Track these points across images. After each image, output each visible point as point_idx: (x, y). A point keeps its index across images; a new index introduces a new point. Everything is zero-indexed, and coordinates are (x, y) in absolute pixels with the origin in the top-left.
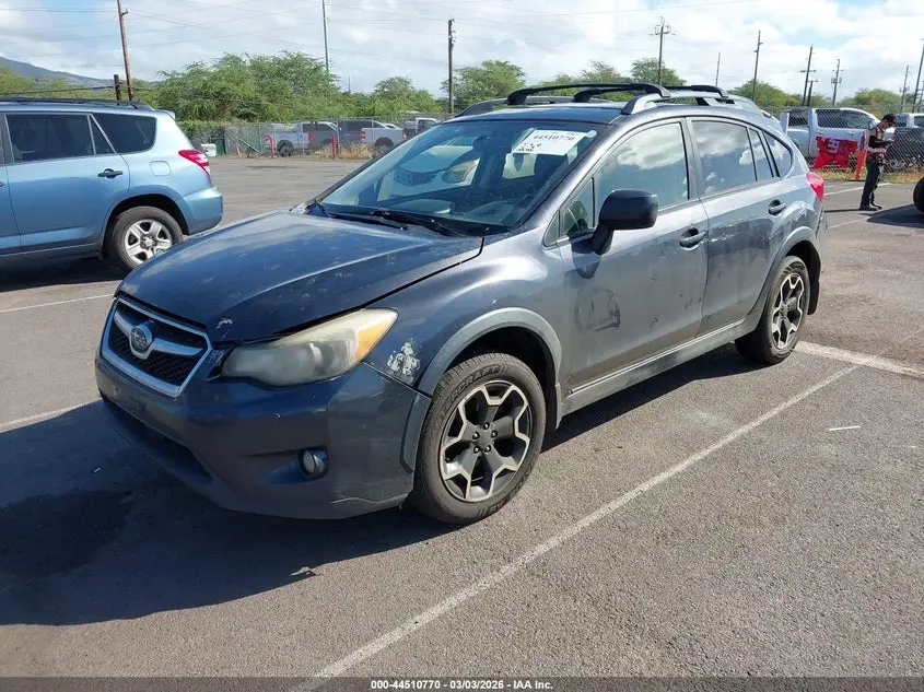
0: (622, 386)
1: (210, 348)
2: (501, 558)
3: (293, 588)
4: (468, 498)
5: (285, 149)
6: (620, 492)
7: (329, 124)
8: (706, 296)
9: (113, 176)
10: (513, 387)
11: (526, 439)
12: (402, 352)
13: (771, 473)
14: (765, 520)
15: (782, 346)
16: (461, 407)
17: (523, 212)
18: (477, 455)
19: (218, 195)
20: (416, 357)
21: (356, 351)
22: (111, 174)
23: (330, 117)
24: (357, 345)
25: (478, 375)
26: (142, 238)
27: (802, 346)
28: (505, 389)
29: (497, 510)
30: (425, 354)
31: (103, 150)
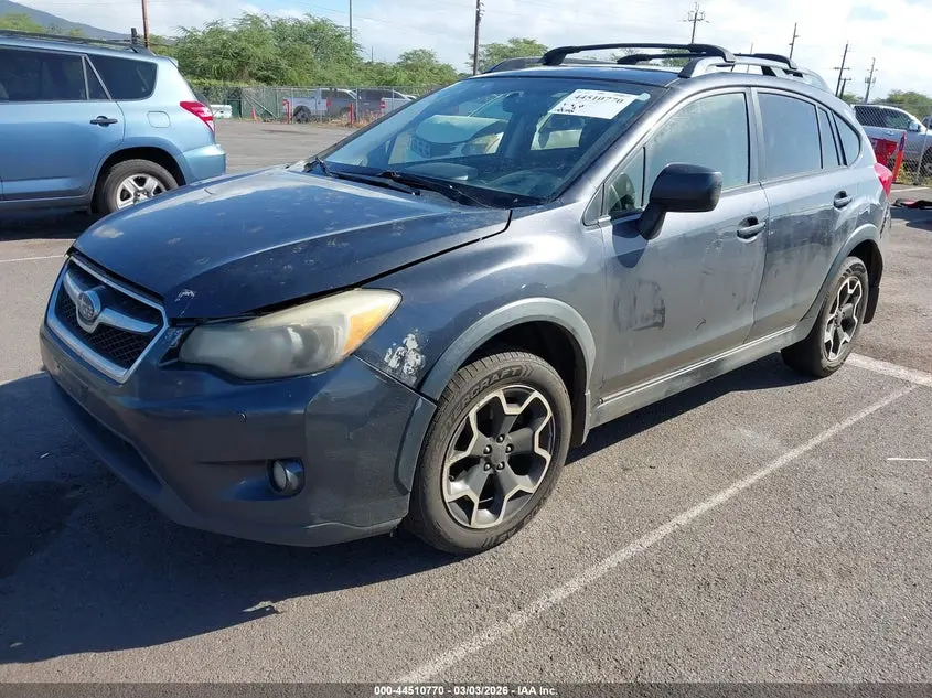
0: (661, 395)
1: (166, 326)
2: (510, 603)
3: (255, 625)
4: (474, 524)
5: (302, 115)
6: (654, 524)
7: (348, 91)
8: (759, 298)
9: (106, 124)
10: (536, 394)
11: (547, 456)
12: (404, 346)
13: (830, 511)
14: (828, 572)
15: (833, 358)
16: (472, 415)
17: (559, 182)
18: (488, 472)
19: (220, 153)
20: (422, 353)
21: (346, 340)
22: (105, 122)
23: (350, 84)
24: (347, 335)
25: (496, 377)
26: (136, 195)
27: (855, 359)
28: (527, 396)
29: (508, 538)
30: (433, 349)
31: (97, 95)
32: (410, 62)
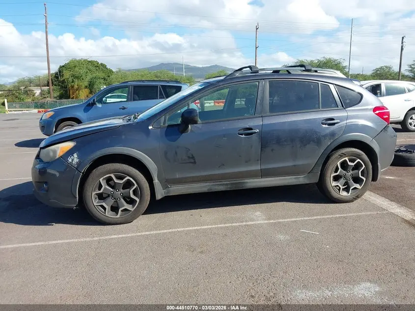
12: (74, 156)
16: (102, 180)
20: (78, 159)
21: (59, 154)
32: (378, 72)
